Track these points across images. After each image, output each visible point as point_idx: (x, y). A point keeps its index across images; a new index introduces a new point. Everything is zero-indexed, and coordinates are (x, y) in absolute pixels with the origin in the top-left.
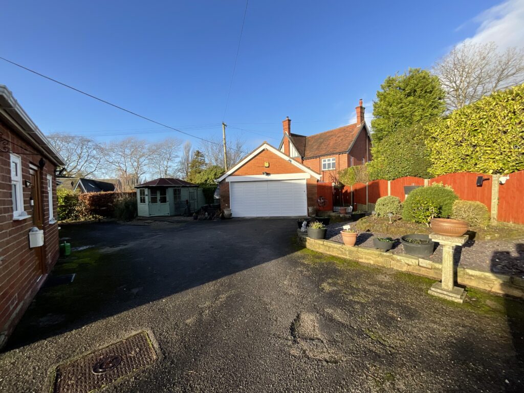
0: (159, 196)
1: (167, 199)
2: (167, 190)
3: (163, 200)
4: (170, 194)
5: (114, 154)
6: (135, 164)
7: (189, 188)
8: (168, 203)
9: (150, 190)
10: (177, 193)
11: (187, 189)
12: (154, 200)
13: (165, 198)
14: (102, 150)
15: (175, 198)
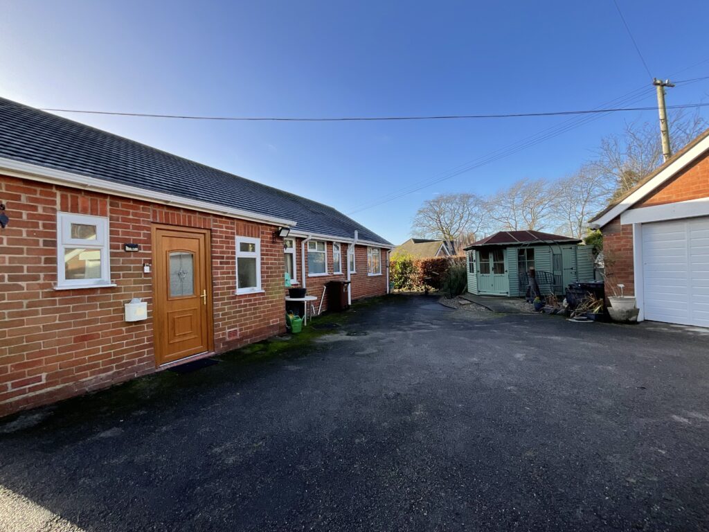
0: (491, 263)
1: (506, 268)
2: (504, 252)
3: (500, 269)
4: (511, 257)
5: (501, 208)
6: (529, 216)
7: (553, 247)
8: (506, 274)
9: (478, 253)
10: (526, 255)
11: (547, 248)
12: (485, 269)
13: (502, 265)
14: (484, 205)
15: (521, 264)
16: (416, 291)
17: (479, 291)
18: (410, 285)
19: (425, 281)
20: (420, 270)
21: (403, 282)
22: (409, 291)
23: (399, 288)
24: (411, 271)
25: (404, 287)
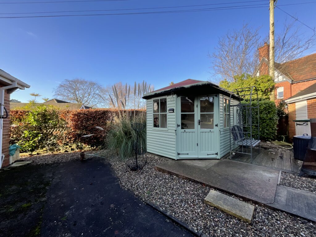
8: (216, 129)
16: (62, 151)
17: (179, 154)
18: (53, 144)
19: (77, 138)
20: (70, 123)
21: (40, 141)
22: (50, 153)
23: (32, 150)
24: (55, 125)
25: (42, 148)
